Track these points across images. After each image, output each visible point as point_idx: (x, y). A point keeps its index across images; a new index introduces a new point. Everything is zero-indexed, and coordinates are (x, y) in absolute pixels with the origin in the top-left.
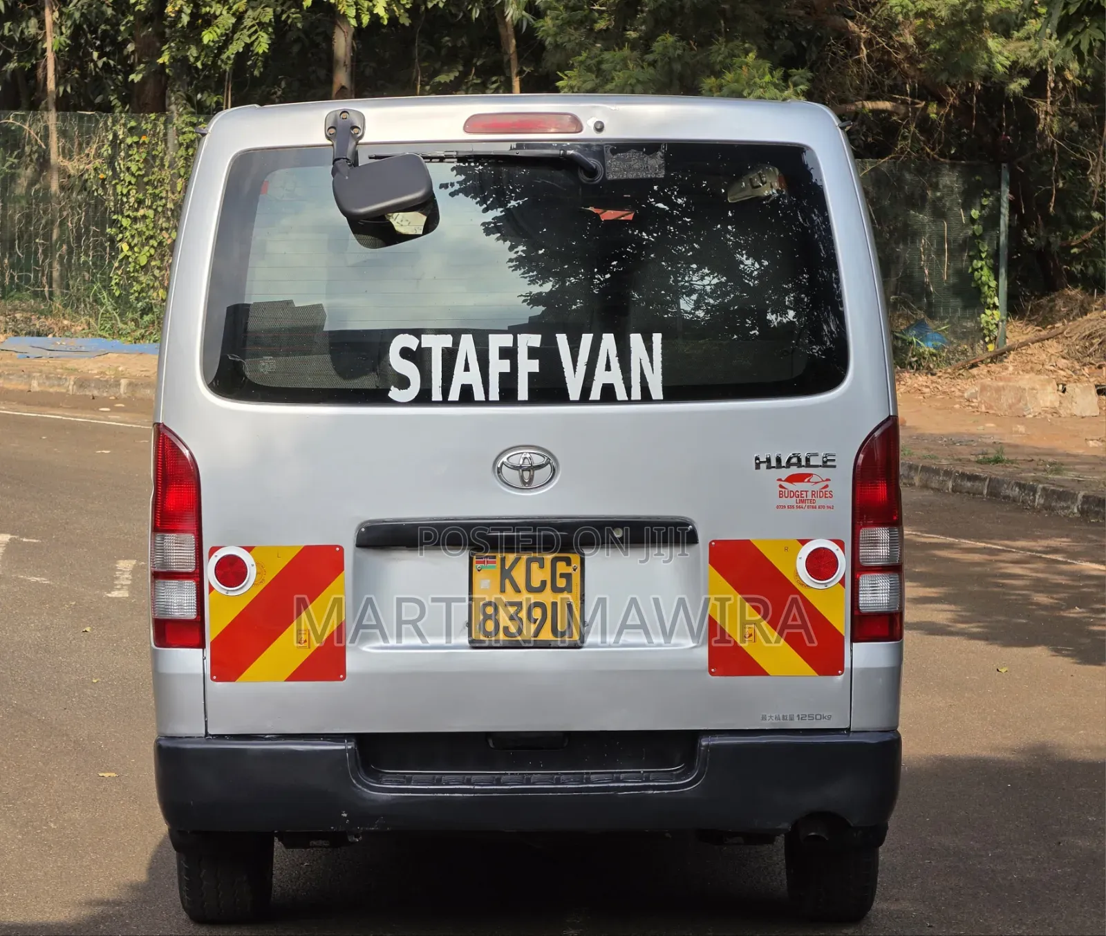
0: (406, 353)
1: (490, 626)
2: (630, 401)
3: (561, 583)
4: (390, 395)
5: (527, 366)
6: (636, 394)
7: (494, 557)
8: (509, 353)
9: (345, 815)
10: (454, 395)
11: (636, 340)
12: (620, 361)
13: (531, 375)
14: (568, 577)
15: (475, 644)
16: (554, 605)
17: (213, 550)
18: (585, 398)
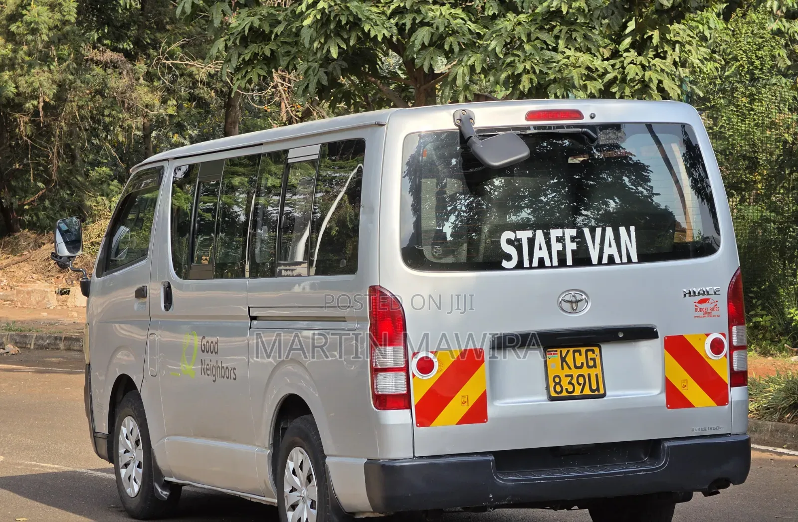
0: (509, 242)
1: (558, 389)
2: (622, 263)
3: (591, 363)
4: (503, 265)
5: (571, 246)
6: (625, 260)
7: (556, 351)
8: (560, 240)
9: (491, 496)
10: (535, 263)
11: (622, 230)
12: (616, 242)
13: (573, 251)
14: (594, 360)
15: (552, 399)
16: (589, 375)
17: (414, 354)
18: (600, 263)
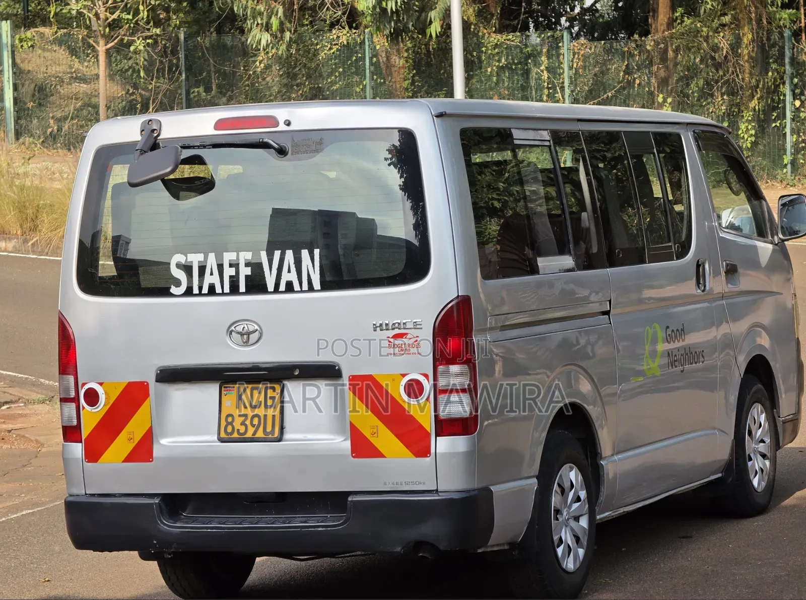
0: (179, 266)
1: (230, 429)
2: (302, 291)
3: (270, 402)
4: (171, 291)
5: (245, 271)
6: (305, 286)
7: (234, 387)
8: (234, 265)
9: (155, 541)
10: (205, 290)
11: (305, 253)
12: (296, 267)
13: (247, 276)
14: (273, 398)
15: (222, 440)
16: (265, 416)
17: (84, 384)
18: (276, 290)
